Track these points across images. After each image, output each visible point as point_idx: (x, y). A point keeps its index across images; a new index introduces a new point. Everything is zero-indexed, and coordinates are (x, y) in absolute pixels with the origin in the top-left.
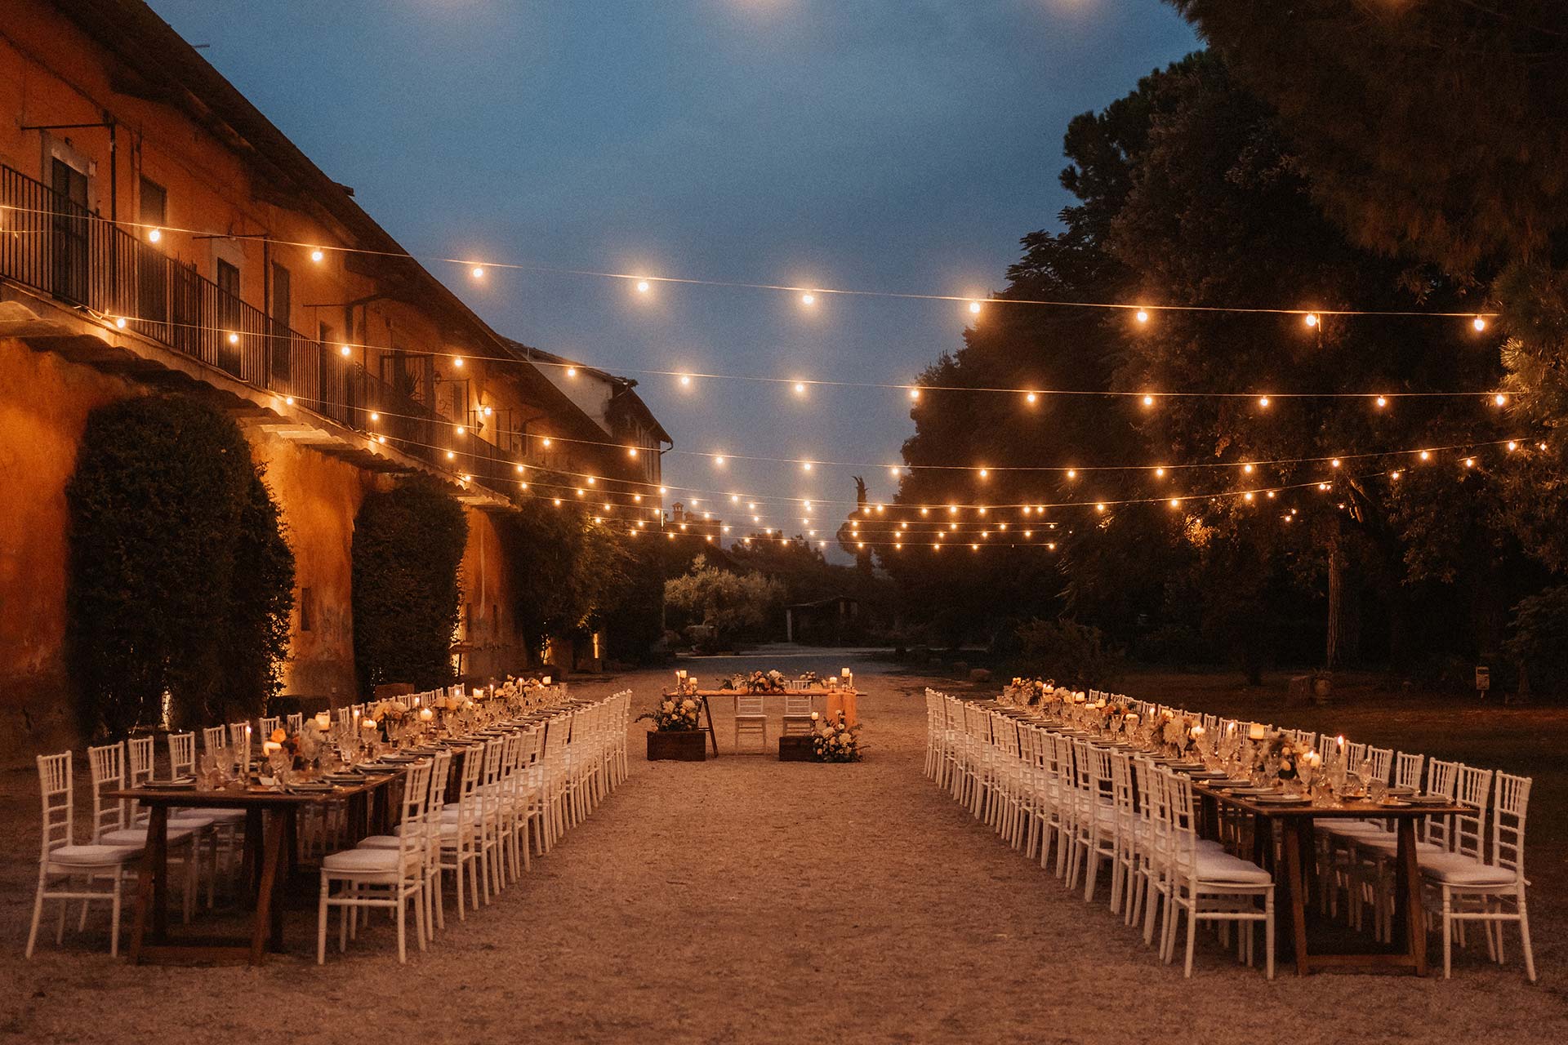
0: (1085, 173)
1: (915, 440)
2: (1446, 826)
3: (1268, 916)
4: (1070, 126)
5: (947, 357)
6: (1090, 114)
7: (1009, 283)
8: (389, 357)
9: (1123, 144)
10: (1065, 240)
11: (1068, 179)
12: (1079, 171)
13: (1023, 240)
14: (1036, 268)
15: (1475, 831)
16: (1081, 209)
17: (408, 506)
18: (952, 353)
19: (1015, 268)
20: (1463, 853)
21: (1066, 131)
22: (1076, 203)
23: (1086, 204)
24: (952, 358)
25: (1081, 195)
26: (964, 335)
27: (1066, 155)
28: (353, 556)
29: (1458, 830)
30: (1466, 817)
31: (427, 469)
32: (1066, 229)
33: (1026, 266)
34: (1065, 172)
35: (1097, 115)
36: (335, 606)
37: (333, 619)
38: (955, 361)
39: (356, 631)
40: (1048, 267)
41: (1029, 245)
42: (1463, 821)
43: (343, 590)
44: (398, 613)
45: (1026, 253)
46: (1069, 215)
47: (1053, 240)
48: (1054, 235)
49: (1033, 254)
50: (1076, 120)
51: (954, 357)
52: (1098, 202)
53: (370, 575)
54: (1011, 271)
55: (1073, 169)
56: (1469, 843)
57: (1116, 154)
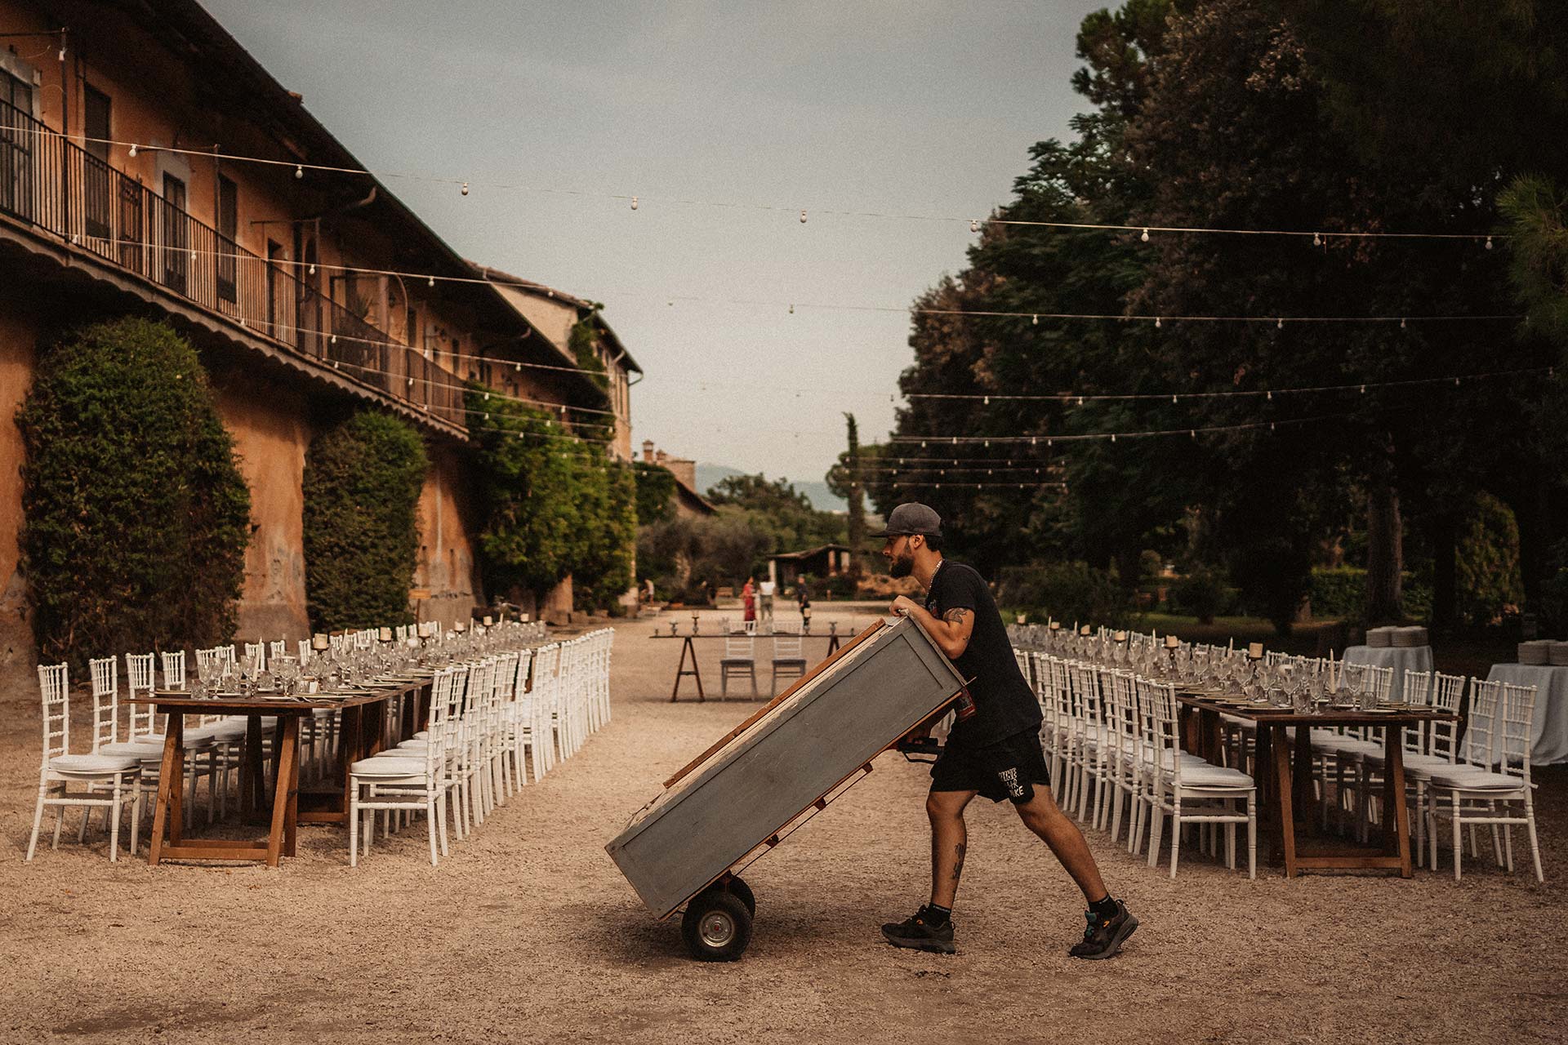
0: (1099, 77)
1: (913, 371)
2: (1420, 733)
3: (1251, 819)
4: (1083, 24)
5: (948, 278)
6: (1105, 12)
7: (1016, 198)
8: (339, 278)
9: (1140, 44)
10: (1077, 150)
11: (1081, 82)
12: (1093, 73)
13: (1032, 150)
14: (1045, 180)
15: (1448, 734)
16: (1094, 116)
17: (363, 439)
18: (953, 273)
19: (1022, 181)
20: (1437, 755)
21: (1078, 30)
22: (1091, 109)
23: (1103, 110)
24: (954, 279)
25: (1097, 100)
26: (968, 253)
27: (1078, 56)
28: (305, 493)
29: (1433, 734)
30: (1440, 722)
31: (383, 399)
32: (1078, 138)
33: (1036, 178)
34: (1077, 75)
35: (1112, 13)
36: (285, 547)
37: (283, 559)
38: (957, 282)
39: (308, 575)
40: (1058, 179)
41: (1038, 156)
42: (1438, 725)
43: (293, 530)
44: (353, 554)
45: (1035, 164)
46: (1082, 123)
47: (1065, 150)
48: (1065, 145)
49: (1042, 165)
50: (1090, 18)
51: (958, 277)
52: (1114, 108)
53: (322, 513)
54: (1018, 184)
55: (1086, 72)
56: (1442, 745)
57: (1134, 53)
